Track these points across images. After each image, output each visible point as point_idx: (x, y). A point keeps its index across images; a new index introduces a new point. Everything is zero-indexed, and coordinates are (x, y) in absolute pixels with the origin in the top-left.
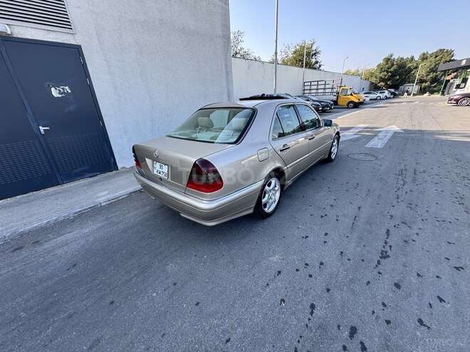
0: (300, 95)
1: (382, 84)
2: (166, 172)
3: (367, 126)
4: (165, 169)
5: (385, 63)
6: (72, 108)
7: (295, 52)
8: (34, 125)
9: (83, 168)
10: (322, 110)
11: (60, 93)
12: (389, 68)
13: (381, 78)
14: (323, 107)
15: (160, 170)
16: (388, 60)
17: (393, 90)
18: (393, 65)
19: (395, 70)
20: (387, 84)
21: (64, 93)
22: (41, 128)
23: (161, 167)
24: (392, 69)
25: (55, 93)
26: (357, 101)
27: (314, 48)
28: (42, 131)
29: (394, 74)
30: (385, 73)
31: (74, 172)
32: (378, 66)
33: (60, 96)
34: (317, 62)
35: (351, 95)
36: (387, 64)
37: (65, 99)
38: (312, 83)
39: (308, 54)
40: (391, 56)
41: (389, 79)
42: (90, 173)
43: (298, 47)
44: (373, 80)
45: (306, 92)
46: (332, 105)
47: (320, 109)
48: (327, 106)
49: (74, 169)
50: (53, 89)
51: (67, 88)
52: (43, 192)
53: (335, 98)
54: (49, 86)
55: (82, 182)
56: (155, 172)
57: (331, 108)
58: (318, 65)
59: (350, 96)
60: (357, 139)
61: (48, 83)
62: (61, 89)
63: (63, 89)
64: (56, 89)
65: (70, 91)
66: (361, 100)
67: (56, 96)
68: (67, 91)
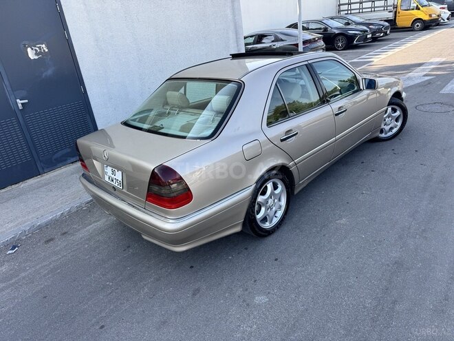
0: (334, 15)
2: (120, 179)
3: (443, 60)
4: (119, 175)
6: (49, 72)
8: (11, 99)
9: (65, 151)
10: (372, 38)
11: (36, 54)
14: (373, 33)
15: (113, 176)
21: (40, 53)
22: (18, 101)
23: (113, 173)
25: (31, 54)
26: (426, 18)
28: (20, 105)
31: (55, 157)
33: (36, 57)
35: (418, 8)
37: (42, 61)
42: (73, 157)
45: (342, 8)
46: (387, 28)
47: (369, 36)
48: (380, 31)
49: (56, 153)
50: (29, 50)
51: (44, 46)
52: (22, 185)
53: (391, 16)
54: (25, 45)
55: (63, 170)
56: (107, 179)
57: (386, 34)
59: (415, 12)
60: (429, 82)
61: (24, 43)
62: (37, 49)
63: (40, 48)
64: (32, 49)
65: (47, 50)
66: (434, 16)
67: (32, 58)
68: (44, 50)
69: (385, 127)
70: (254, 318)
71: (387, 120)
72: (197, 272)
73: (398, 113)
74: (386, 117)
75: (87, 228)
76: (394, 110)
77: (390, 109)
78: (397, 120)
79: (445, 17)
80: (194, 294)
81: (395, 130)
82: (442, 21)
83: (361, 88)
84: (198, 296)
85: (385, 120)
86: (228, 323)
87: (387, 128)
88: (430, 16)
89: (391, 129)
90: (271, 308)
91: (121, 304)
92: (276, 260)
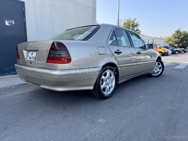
1: (176, 45)
5: (177, 34)
6: (13, 32)
7: (125, 24)
11: (9, 24)
12: (179, 37)
13: (175, 41)
15: (31, 56)
16: (178, 32)
17: (183, 49)
18: (181, 35)
19: (183, 38)
20: (179, 45)
21: (11, 24)
24: (181, 37)
25: (7, 23)
26: (163, 52)
27: (136, 22)
29: (183, 40)
30: (178, 39)
31: (6, 69)
32: (173, 35)
33: (9, 25)
34: (138, 30)
35: (160, 48)
36: (178, 34)
37: (11, 27)
38: (136, 41)
39: (133, 25)
40: (180, 30)
41: (180, 42)
43: (126, 21)
44: (171, 42)
50: (6, 21)
51: (13, 21)
55: (8, 76)
58: (138, 32)
61: (5, 18)
62: (10, 22)
63: (11, 22)
64: (8, 21)
65: (14, 23)
66: (166, 52)
67: (7, 25)
68: (13, 23)
69: (155, 71)
70: (98, 127)
71: (156, 67)
72: (67, 110)
73: (160, 66)
74: (155, 67)
75: (12, 93)
76: (159, 64)
77: (157, 63)
78: (160, 69)
79: (170, 53)
80: (64, 117)
81: (159, 73)
82: (169, 54)
83: (147, 48)
84: (66, 118)
85: (155, 68)
86: (82, 129)
87: (156, 71)
88: (165, 51)
89: (158, 72)
90: (108, 124)
91: (21, 119)
92: (110, 107)
